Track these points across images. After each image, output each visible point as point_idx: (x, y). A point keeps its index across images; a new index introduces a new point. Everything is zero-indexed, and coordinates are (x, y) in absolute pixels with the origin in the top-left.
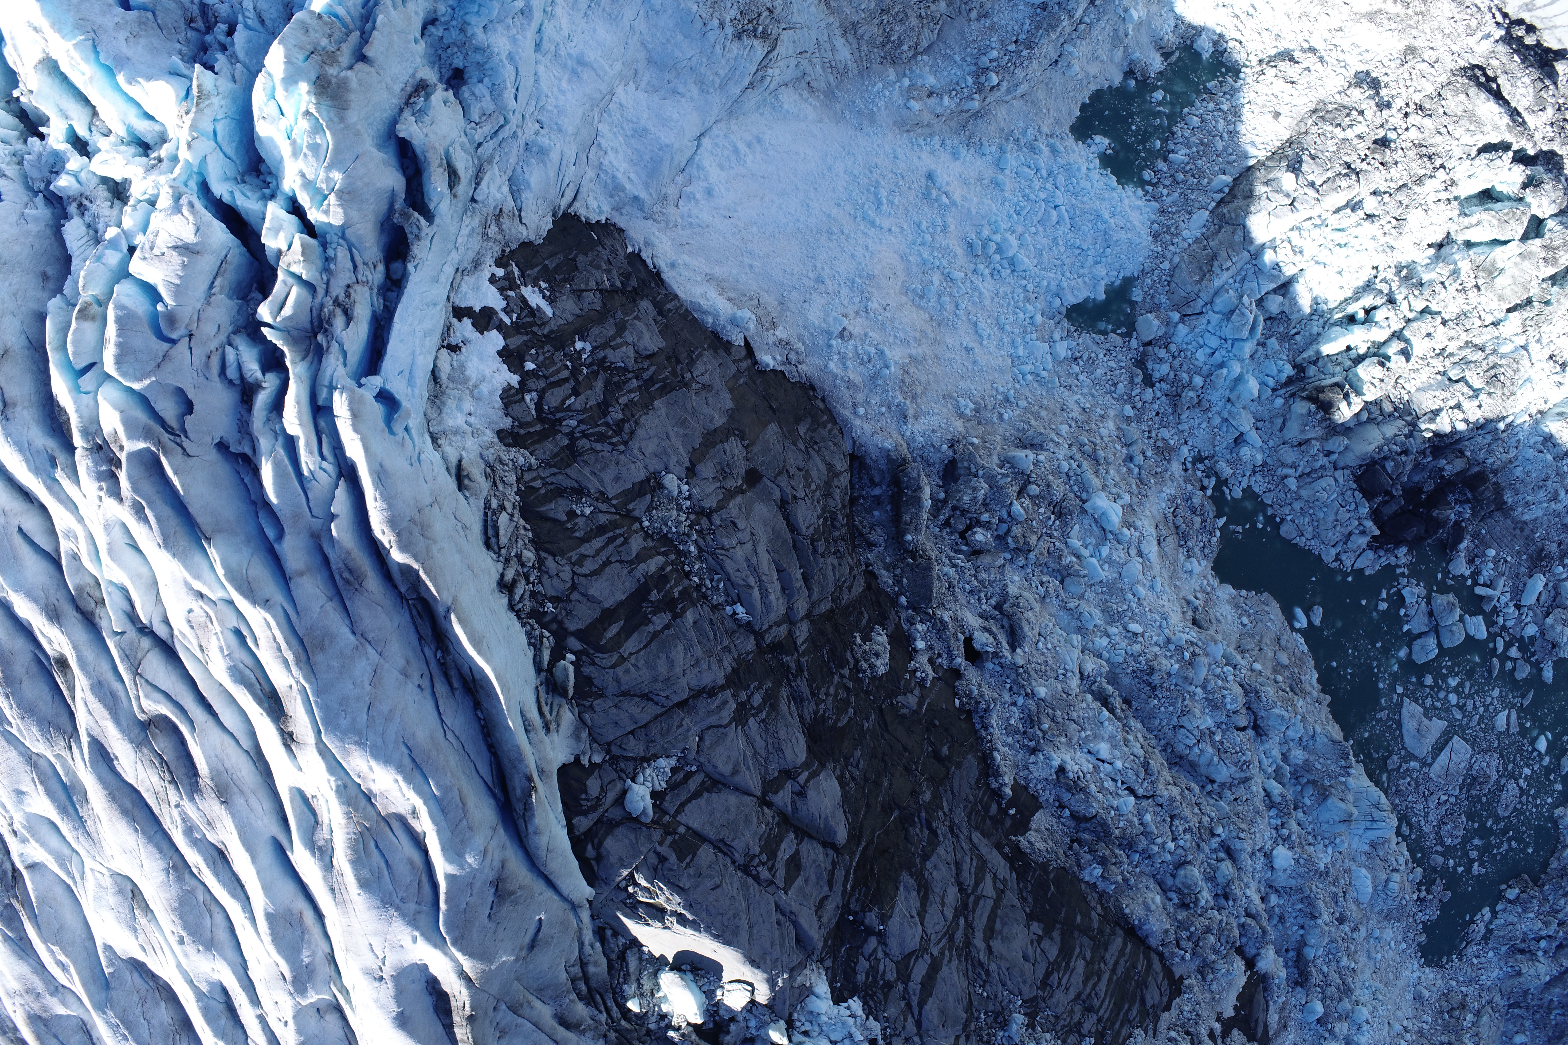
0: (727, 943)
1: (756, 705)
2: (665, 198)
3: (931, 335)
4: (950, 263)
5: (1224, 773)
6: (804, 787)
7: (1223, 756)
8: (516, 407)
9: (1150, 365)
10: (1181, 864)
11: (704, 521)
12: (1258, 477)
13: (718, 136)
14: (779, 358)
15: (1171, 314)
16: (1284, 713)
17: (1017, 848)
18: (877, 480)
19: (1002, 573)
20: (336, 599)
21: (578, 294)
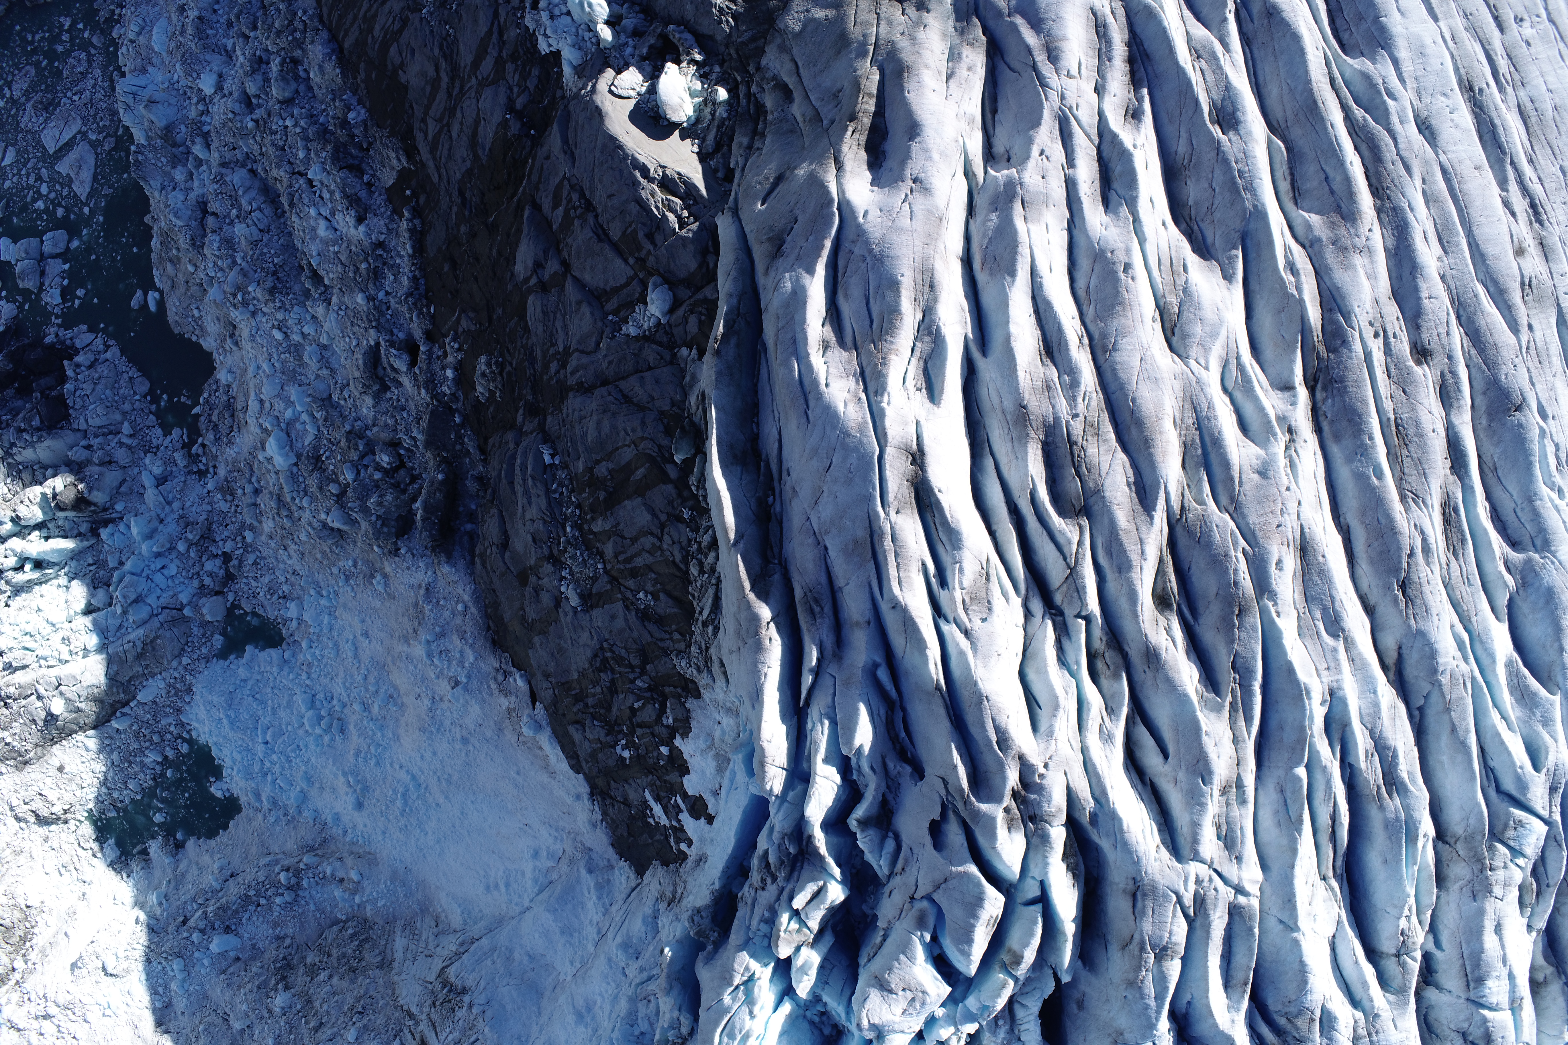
0: (613, 139)
1: (555, 363)
2: (571, 862)
3: (389, 659)
4: (362, 720)
5: (238, 177)
6: (535, 271)
7: (233, 193)
8: (680, 717)
9: (222, 573)
10: (287, 102)
11: (556, 552)
12: (155, 442)
13: (517, 904)
14: (511, 680)
15: (191, 615)
16: (173, 220)
17: (409, 157)
18: (466, 538)
19: (375, 418)
20: (836, 588)
21: (626, 803)
